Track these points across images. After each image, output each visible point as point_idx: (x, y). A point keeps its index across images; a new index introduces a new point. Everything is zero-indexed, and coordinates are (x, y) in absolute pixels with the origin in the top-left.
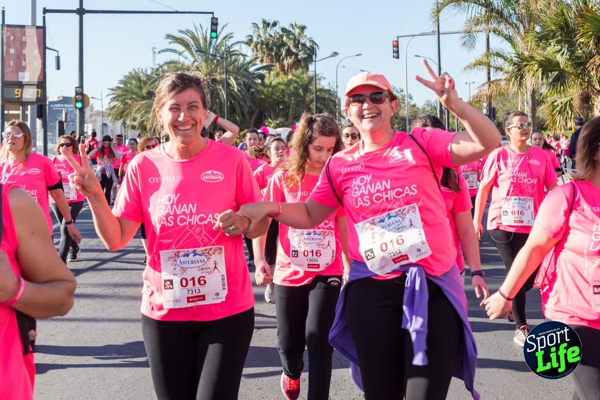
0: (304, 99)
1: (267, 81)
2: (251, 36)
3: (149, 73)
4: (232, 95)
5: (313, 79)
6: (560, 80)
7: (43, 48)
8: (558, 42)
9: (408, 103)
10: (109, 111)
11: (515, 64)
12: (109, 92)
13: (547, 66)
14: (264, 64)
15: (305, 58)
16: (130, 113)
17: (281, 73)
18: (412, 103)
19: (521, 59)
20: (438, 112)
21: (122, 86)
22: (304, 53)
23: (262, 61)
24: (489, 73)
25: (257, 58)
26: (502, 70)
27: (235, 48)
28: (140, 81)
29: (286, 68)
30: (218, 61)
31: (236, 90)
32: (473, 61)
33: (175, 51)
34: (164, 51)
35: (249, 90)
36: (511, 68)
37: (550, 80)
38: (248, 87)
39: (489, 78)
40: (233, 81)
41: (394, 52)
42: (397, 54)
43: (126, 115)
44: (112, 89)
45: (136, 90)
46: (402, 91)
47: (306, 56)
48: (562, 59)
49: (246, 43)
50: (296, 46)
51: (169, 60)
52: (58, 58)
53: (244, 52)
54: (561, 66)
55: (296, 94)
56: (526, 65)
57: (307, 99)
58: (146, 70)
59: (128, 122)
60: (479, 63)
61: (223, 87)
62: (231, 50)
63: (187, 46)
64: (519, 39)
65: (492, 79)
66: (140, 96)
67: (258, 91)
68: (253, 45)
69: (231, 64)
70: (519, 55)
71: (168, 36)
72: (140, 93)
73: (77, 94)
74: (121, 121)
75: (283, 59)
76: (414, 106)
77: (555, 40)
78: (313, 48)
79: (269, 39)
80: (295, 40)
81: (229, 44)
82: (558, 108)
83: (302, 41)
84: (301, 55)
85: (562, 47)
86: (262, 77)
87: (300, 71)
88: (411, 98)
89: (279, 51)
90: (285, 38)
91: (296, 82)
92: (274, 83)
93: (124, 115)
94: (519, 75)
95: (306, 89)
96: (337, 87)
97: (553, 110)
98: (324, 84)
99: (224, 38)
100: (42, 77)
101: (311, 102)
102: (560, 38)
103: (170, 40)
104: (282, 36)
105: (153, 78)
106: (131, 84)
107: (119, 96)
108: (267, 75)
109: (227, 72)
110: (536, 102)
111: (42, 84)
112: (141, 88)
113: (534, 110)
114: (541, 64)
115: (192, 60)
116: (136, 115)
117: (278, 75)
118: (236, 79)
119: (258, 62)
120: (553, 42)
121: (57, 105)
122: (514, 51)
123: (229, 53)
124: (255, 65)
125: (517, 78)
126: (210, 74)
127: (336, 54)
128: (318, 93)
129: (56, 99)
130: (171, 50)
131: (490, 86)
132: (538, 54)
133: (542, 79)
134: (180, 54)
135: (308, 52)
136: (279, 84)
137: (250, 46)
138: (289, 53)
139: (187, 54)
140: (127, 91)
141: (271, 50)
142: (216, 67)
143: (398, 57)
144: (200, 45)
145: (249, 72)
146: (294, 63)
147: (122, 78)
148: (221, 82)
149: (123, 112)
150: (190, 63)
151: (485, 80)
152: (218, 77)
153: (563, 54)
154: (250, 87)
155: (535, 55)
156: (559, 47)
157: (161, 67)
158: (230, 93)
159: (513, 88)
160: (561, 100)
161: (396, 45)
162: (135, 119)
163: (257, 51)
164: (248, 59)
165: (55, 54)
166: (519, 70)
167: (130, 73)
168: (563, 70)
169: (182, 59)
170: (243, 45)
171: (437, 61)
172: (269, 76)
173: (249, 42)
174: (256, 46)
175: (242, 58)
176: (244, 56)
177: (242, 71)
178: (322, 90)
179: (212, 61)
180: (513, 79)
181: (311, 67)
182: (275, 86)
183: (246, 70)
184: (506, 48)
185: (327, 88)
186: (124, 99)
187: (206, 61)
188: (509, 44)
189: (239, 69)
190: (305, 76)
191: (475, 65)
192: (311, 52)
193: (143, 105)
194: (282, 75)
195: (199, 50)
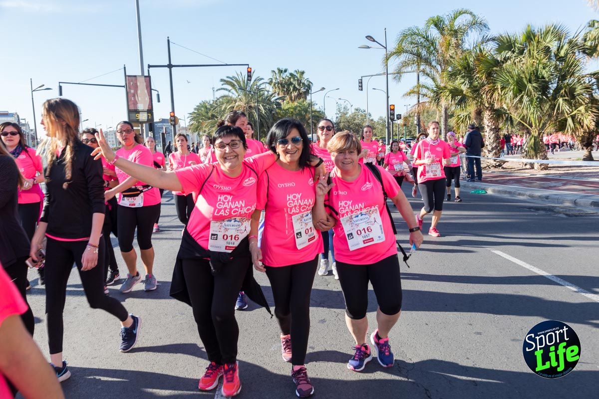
0: (305, 117)
1: (282, 107)
2: (272, 79)
3: (211, 102)
4: (261, 116)
5: (311, 105)
6: (463, 101)
7: (150, 90)
8: (463, 77)
9: (369, 118)
10: (189, 127)
11: (435, 92)
12: (188, 115)
13: (455, 92)
14: (280, 96)
15: (305, 92)
16: (201, 128)
17: (290, 101)
18: (371, 118)
19: (439, 88)
20: (387, 123)
21: (196, 111)
22: (304, 89)
23: (278, 94)
24: (419, 98)
25: (275, 92)
26: (426, 96)
27: (262, 86)
28: (207, 108)
29: (293, 99)
30: (252, 95)
31: (264, 113)
32: (409, 91)
33: (226, 89)
34: (219, 89)
35: (271, 112)
36: (432, 94)
37: (457, 102)
38: (271, 110)
39: (419, 101)
40: (261, 108)
41: (359, 87)
42: (361, 88)
43: (200, 129)
44: (191, 114)
45: (204, 114)
46: (365, 111)
47: (305, 90)
48: (464, 88)
49: (269, 83)
50: (299, 85)
51: (223, 95)
52: (158, 95)
53: (267, 89)
54: (464, 93)
55: (300, 114)
56: (441, 92)
57: (307, 117)
58: (210, 101)
59: (201, 133)
60: (412, 92)
61: (256, 111)
62: (260, 88)
63: (233, 86)
64: (438, 75)
65: (420, 102)
66: (207, 117)
67: (277, 113)
68: (273, 84)
69: (260, 97)
70: (437, 86)
71: (222, 80)
72: (207, 116)
73: (171, 116)
74: (197, 133)
75: (291, 93)
76: (372, 120)
77: (461, 76)
78: (309, 85)
79: (282, 81)
80: (298, 80)
81: (258, 84)
82: (462, 119)
83: (303, 81)
84: (302, 90)
85: (465, 80)
86: (278, 105)
87: (302, 99)
88: (370, 115)
89: (289, 88)
90: (292, 80)
91: (299, 107)
92: (286, 107)
93: (198, 129)
94: (437, 98)
95: (306, 111)
96: (324, 109)
97: (459, 120)
98: (316, 108)
99: (255, 81)
100: (150, 107)
101: (309, 119)
102: (463, 74)
103: (222, 83)
104: (290, 78)
105: (214, 106)
106: (202, 110)
107: (195, 118)
108: (282, 103)
109: (258, 102)
110: (448, 116)
111: (150, 111)
112: (207, 113)
113: (446, 120)
114: (451, 92)
115: (237, 95)
116: (205, 129)
117: (288, 103)
118: (263, 106)
119: (276, 95)
120: (459, 77)
121: (159, 124)
122: (434, 84)
123: (259, 90)
124: (274, 97)
125: (436, 100)
126: (248, 103)
127: (323, 89)
128: (313, 114)
129: (158, 121)
130: (224, 89)
131: (419, 106)
132: (449, 85)
133: (451, 101)
134: (229, 91)
135: (306, 88)
136: (289, 108)
137: (271, 85)
138: (295, 89)
139: (233, 91)
140: (199, 115)
141: (284, 87)
142: (251, 98)
143: (362, 90)
144: (241, 85)
145: (271, 101)
146: (298, 95)
147: (195, 107)
148: (255, 108)
149: (198, 127)
150: (235, 97)
151: (416, 102)
152: (253, 105)
153: (465, 85)
154: (272, 111)
155: (448, 86)
156: (463, 80)
157: (218, 99)
158: (260, 115)
159: (433, 107)
160: (463, 114)
161: (361, 82)
162: (205, 132)
163: (275, 88)
164: (270, 93)
165: (157, 93)
166: (437, 96)
167: (200, 104)
168: (465, 95)
169: (230, 94)
170: (267, 85)
171: (386, 91)
172: (284, 104)
173: (270, 83)
174: (275, 85)
175: (266, 93)
176: (268, 91)
177: (267, 100)
178: (315, 111)
179: (249, 95)
180: (433, 101)
181: (308, 98)
182: (287, 109)
183: (269, 100)
184: (429, 82)
185: (318, 110)
186: (198, 120)
187: (245, 95)
188: (431, 80)
189: (265, 99)
190: (305, 103)
191: (410, 93)
192: (309, 87)
193: (209, 122)
194: (291, 103)
195: (241, 88)
